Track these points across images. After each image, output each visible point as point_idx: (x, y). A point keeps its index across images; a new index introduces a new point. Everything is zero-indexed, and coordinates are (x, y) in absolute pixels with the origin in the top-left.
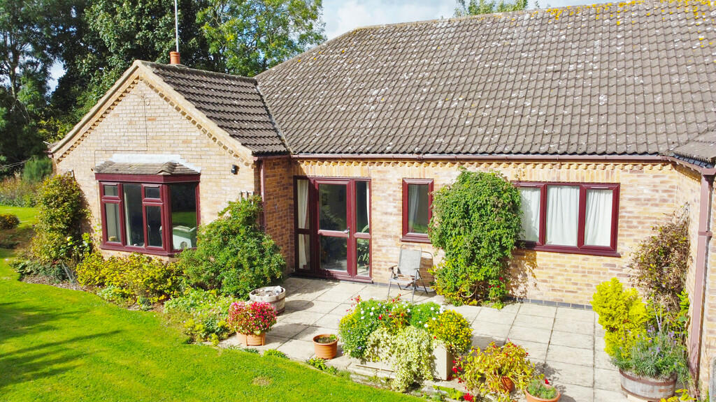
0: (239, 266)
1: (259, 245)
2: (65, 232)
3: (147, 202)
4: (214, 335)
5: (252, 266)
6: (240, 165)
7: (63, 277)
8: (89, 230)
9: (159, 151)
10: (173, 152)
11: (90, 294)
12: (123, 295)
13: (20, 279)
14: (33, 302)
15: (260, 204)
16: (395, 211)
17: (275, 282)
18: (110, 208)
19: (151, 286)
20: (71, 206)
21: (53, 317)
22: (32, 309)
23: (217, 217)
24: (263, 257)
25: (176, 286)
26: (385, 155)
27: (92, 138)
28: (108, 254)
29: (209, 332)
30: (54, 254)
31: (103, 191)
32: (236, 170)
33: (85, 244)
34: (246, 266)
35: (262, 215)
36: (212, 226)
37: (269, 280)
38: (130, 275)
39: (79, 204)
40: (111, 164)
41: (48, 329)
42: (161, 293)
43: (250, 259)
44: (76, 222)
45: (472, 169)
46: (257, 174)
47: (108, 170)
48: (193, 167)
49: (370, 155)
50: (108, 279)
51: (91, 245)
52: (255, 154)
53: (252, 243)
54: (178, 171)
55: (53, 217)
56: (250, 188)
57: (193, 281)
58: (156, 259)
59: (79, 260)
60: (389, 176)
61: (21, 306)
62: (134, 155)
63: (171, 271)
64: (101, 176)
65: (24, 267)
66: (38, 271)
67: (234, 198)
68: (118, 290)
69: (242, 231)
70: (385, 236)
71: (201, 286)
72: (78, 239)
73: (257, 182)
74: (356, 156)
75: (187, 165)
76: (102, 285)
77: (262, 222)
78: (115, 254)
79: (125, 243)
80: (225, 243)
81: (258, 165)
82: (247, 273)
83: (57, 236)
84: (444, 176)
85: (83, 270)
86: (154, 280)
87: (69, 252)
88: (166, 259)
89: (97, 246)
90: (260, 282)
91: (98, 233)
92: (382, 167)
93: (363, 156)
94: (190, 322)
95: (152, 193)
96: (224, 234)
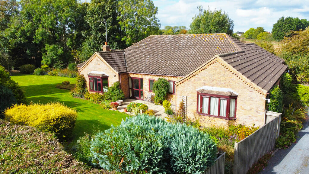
0: (115, 96)
1: (119, 92)
2: (82, 87)
3: (98, 82)
4: (108, 108)
5: (118, 96)
6: (116, 75)
7: (82, 97)
8: (87, 87)
9: (101, 71)
10: (103, 72)
11: (87, 100)
12: (94, 101)
13: (73, 97)
14: (76, 101)
15: (120, 83)
16: (148, 85)
17: (122, 99)
18: (91, 83)
19: (99, 99)
20: (83, 82)
21: (81, 104)
22: (77, 103)
23: (111, 86)
24: (120, 94)
25: (103, 99)
26: (145, 74)
27: (87, 67)
28: (91, 92)
29: (107, 107)
30: (80, 92)
31: (89, 79)
32: (115, 76)
33: (86, 90)
34: (117, 96)
35: (120, 85)
36: (110, 87)
37: (121, 99)
38: (95, 97)
39: (85, 81)
40: (91, 73)
41: (80, 106)
42: (100, 101)
43: (117, 95)
44: (84, 85)
45: (161, 77)
46: (119, 77)
47: (90, 75)
48: (107, 75)
49: (142, 73)
50: (91, 97)
51: (87, 90)
52: (118, 73)
53: (118, 91)
54: (104, 76)
55: (80, 84)
56: (118, 80)
57: (106, 99)
58: (100, 94)
59: (85, 93)
60: (146, 78)
61: (75, 102)
62: (96, 72)
63: (102, 96)
64: (89, 76)
65: (74, 94)
66: (76, 95)
67: (115, 82)
68: (92, 100)
69: (116, 89)
70: (146, 91)
71: (108, 100)
72: (84, 89)
73: (119, 79)
74: (140, 73)
75: (106, 74)
76: (89, 99)
77: (120, 87)
78: (92, 92)
79: (94, 90)
80: (113, 91)
81: (119, 75)
82: (117, 97)
83: (80, 88)
84: (156, 78)
85: (86, 96)
86: (99, 98)
87: (83, 92)
88: (102, 94)
89: (88, 90)
90: (119, 99)
91: (88, 88)
92: (145, 76)
93: (141, 73)
94: (104, 106)
95: (99, 80)
96: (113, 89)
